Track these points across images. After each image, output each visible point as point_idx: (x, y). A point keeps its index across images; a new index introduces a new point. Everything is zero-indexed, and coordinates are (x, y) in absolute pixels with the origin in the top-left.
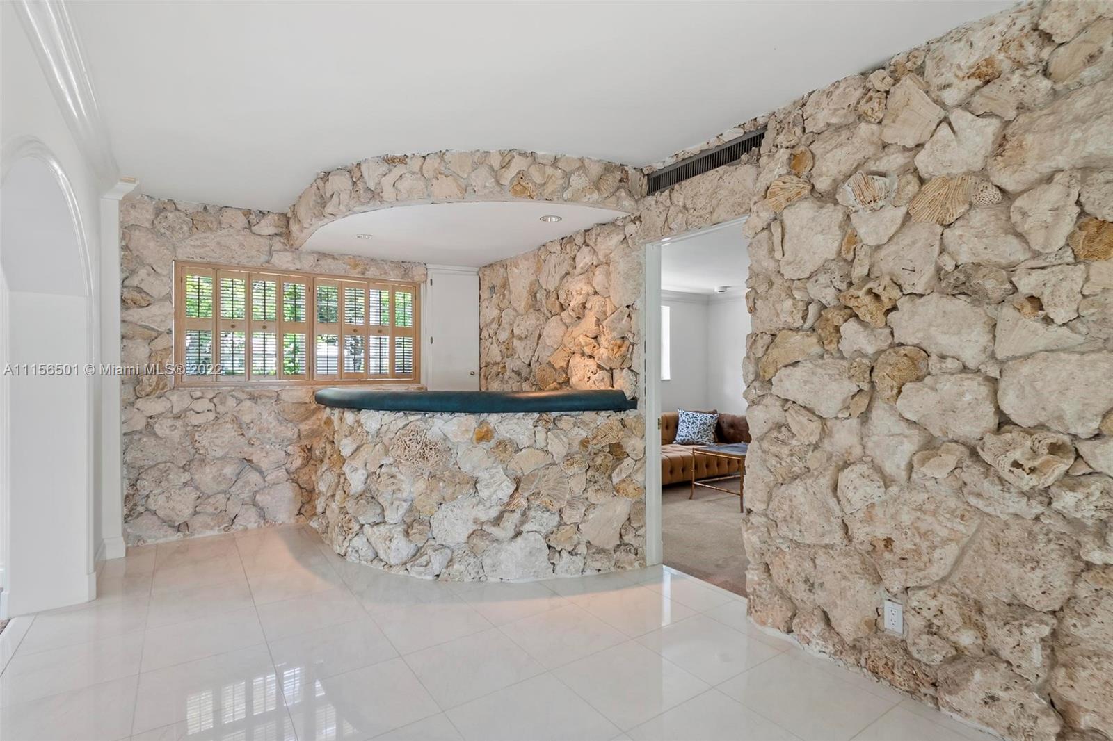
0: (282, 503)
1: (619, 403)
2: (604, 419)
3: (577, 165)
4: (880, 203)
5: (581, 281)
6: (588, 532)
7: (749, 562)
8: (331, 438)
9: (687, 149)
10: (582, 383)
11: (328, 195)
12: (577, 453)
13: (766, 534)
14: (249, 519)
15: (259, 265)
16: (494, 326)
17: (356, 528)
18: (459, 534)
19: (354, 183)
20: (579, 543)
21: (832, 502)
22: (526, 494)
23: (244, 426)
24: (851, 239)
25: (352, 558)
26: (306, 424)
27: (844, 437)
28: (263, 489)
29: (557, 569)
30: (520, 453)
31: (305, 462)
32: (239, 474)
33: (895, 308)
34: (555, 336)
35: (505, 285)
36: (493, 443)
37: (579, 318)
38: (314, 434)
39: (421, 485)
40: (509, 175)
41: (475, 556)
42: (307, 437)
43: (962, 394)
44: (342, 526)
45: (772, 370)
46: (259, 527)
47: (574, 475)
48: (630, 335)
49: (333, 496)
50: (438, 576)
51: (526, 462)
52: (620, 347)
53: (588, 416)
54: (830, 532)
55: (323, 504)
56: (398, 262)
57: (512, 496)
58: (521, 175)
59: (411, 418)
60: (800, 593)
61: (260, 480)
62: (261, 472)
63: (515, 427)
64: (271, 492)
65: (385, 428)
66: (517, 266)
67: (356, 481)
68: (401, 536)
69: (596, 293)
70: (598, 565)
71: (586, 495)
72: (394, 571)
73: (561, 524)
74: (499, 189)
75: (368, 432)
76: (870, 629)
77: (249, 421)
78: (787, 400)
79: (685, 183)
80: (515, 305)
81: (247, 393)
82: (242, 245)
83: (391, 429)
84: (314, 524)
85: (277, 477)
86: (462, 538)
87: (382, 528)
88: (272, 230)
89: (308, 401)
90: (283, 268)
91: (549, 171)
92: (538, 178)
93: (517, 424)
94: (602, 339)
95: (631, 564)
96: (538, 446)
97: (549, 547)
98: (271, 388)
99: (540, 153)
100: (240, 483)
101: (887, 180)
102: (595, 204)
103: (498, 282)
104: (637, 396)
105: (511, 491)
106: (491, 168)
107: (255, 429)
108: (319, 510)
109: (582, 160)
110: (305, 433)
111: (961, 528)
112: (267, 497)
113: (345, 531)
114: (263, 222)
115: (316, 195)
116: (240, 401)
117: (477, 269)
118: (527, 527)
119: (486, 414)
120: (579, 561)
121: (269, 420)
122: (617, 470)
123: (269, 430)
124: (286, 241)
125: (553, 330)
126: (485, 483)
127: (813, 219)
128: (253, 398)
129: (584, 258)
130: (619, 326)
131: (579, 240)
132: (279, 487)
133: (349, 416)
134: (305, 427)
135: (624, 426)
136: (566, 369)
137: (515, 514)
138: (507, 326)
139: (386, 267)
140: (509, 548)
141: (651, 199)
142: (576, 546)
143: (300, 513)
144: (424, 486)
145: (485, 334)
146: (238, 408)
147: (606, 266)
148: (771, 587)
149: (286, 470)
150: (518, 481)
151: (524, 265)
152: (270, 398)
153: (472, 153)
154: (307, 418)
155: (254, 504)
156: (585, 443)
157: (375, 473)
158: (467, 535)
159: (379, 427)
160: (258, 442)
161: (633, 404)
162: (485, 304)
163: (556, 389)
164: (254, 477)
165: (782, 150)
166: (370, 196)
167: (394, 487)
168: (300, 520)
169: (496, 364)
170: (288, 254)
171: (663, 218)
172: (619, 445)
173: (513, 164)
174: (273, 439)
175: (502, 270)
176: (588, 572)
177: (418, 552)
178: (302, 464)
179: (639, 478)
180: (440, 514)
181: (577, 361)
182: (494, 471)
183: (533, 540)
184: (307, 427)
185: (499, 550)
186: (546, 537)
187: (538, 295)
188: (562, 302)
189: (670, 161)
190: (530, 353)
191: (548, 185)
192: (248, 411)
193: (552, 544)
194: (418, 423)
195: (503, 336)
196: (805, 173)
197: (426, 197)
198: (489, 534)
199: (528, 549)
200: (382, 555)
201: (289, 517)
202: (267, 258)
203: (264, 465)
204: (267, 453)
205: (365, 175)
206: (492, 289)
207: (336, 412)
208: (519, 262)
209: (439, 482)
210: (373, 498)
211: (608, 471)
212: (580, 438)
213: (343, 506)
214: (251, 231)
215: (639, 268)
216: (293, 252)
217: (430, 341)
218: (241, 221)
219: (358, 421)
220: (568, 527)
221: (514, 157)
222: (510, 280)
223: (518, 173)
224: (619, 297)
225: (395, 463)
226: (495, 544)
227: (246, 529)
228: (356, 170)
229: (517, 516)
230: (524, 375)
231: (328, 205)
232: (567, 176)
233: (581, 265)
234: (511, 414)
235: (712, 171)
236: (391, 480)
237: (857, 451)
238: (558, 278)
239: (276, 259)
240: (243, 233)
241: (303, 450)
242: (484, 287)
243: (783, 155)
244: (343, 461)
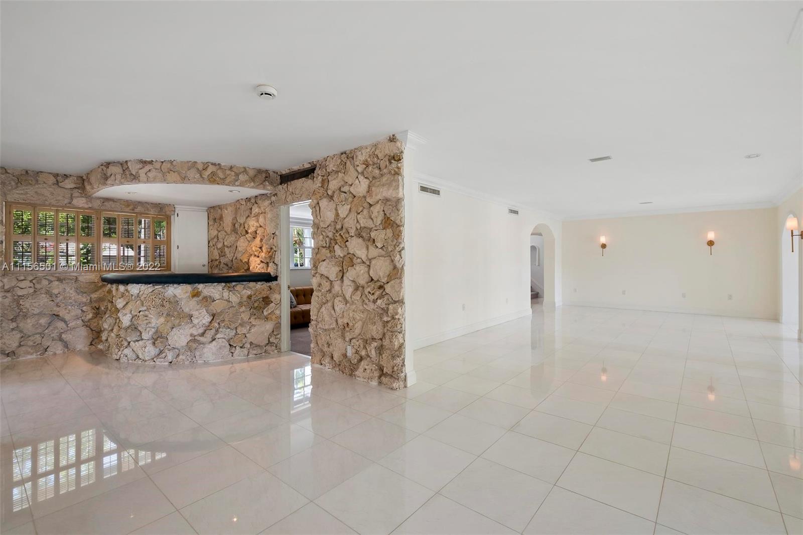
0: (79, 339)
1: (268, 278)
2: (259, 285)
3: (243, 170)
4: (343, 203)
5: (254, 220)
6: (251, 337)
7: (312, 341)
8: (111, 300)
9: (293, 168)
10: (254, 269)
11: (109, 175)
12: (245, 302)
13: (315, 328)
14: (59, 348)
15: (64, 204)
16: (215, 240)
17: (126, 344)
18: (183, 342)
19: (124, 170)
20: (246, 343)
21: (333, 312)
22: (218, 321)
23: (54, 296)
24: (337, 215)
25: (123, 360)
26: (95, 294)
27: (337, 288)
28: (67, 331)
29: (234, 354)
30: (215, 302)
31: (95, 315)
32: (50, 323)
33: (348, 241)
34: (243, 247)
35: (221, 218)
36: (200, 298)
37: (254, 238)
38: (101, 300)
39: (162, 320)
40: (206, 174)
41: (191, 352)
42: (95, 302)
43: (361, 271)
44: (118, 344)
45: (317, 263)
46: (64, 353)
47: (243, 312)
48: (274, 247)
49: (112, 330)
50: (171, 362)
51: (217, 306)
52: (269, 252)
53: (252, 284)
54: (332, 323)
55: (106, 335)
56: (156, 204)
57: (211, 322)
58: (213, 174)
59: (156, 287)
60: (325, 349)
61: (65, 326)
62: (65, 322)
63: (212, 290)
64: (72, 333)
65: (141, 293)
66: (227, 209)
67: (126, 320)
68: (151, 345)
69: (261, 226)
70: (255, 352)
71: (250, 321)
72: (147, 363)
73: (236, 334)
74: (202, 179)
75: (132, 295)
76: (344, 357)
77: (58, 293)
78: (322, 275)
79: (292, 182)
80: (226, 229)
81: (56, 277)
82: (52, 194)
83: (145, 292)
84: (100, 347)
85: (76, 324)
86: (184, 344)
87: (140, 342)
88: (73, 186)
89: (96, 281)
90: (80, 206)
91: (228, 172)
92: (221, 175)
93: (214, 289)
94: (264, 249)
95: (273, 351)
96: (224, 298)
97: (230, 345)
98: (71, 274)
99: (222, 164)
100: (51, 328)
101: (346, 195)
102: (253, 187)
103: (218, 216)
104: (277, 275)
105: (209, 320)
106: (198, 169)
107: (61, 297)
108: (104, 338)
109: (245, 168)
110: (95, 299)
111: (362, 316)
112: (69, 335)
113: (119, 346)
114: (67, 181)
115: (101, 173)
116: (50, 282)
117: (206, 208)
118: (218, 336)
119: (197, 284)
120: (245, 351)
121: (70, 291)
122: (266, 309)
123: (70, 298)
124: (82, 192)
125: (242, 244)
126: (197, 316)
127: (327, 205)
128: (59, 280)
129: (256, 210)
130: (269, 243)
131: (253, 201)
132: (78, 330)
133: (122, 288)
134: (94, 296)
135: (271, 289)
136: (248, 263)
137: (212, 331)
138: (221, 240)
139: (148, 206)
140: (209, 346)
141: (280, 187)
142: (244, 344)
143: (91, 344)
144: (163, 320)
145: (211, 244)
146: (49, 286)
147: (264, 214)
148: (318, 349)
149: (82, 320)
150: (214, 316)
151: (230, 209)
152: (71, 279)
153: (188, 162)
154: (96, 291)
155: (61, 339)
156: (249, 297)
157: (136, 315)
158: (187, 342)
159: (138, 292)
160: (63, 305)
161: (275, 278)
162: (211, 227)
163: (243, 272)
164: (61, 325)
165: (320, 177)
166: (133, 178)
167: (147, 321)
168: (92, 348)
169: (216, 260)
170: (83, 199)
171: (285, 196)
172: (267, 297)
173: (209, 169)
174: (74, 303)
175: (219, 210)
176: (251, 356)
177: (161, 352)
178: (93, 317)
179: (277, 312)
180: (172, 333)
181: (252, 259)
182: (200, 311)
183: (221, 341)
184: (96, 296)
185: (204, 348)
186: (228, 341)
187: (236, 225)
188: (246, 229)
189: (288, 171)
190: (233, 255)
191: (228, 178)
192: (56, 288)
193: (231, 344)
194: (160, 289)
195: (220, 245)
196: (325, 187)
197: (163, 180)
198: (198, 341)
199: (218, 346)
200: (141, 356)
201: (85, 347)
202: (69, 201)
203: (67, 317)
204: (69, 311)
205: (130, 167)
206: (215, 220)
207: (114, 286)
208: (228, 208)
209: (171, 317)
210: (135, 328)
211: (260, 309)
212: (247, 294)
213: (118, 334)
214: (58, 185)
215: (277, 216)
216: (86, 198)
217: (177, 248)
218: (52, 180)
219: (127, 290)
220: (240, 336)
221: (209, 166)
222: (224, 216)
223: (212, 173)
224: (270, 229)
225: (148, 310)
226: (202, 345)
227: (55, 354)
228: (125, 164)
229: (213, 331)
230: (230, 266)
231: (108, 180)
232: (237, 175)
233: (254, 212)
234: (210, 284)
235: (301, 179)
236: (146, 318)
237: (340, 292)
238: (245, 218)
239: (75, 202)
240: (53, 186)
241: (93, 309)
242: (210, 219)
243: (320, 178)
244: (118, 310)
